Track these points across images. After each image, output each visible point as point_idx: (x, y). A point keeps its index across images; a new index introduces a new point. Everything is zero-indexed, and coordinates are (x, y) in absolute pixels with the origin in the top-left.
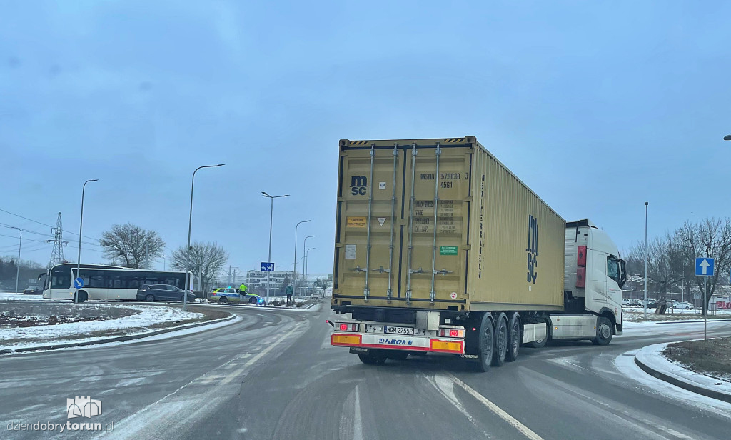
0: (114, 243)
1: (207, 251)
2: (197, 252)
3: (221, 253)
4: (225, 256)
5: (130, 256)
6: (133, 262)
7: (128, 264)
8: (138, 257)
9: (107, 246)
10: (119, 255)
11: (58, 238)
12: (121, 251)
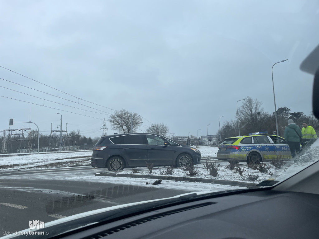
0: (116, 121)
1: (160, 127)
2: (156, 128)
3: (166, 128)
4: (168, 129)
5: (125, 127)
6: (127, 131)
7: (124, 132)
8: (129, 128)
9: (113, 123)
10: (119, 127)
11: (104, 128)
12: (120, 125)
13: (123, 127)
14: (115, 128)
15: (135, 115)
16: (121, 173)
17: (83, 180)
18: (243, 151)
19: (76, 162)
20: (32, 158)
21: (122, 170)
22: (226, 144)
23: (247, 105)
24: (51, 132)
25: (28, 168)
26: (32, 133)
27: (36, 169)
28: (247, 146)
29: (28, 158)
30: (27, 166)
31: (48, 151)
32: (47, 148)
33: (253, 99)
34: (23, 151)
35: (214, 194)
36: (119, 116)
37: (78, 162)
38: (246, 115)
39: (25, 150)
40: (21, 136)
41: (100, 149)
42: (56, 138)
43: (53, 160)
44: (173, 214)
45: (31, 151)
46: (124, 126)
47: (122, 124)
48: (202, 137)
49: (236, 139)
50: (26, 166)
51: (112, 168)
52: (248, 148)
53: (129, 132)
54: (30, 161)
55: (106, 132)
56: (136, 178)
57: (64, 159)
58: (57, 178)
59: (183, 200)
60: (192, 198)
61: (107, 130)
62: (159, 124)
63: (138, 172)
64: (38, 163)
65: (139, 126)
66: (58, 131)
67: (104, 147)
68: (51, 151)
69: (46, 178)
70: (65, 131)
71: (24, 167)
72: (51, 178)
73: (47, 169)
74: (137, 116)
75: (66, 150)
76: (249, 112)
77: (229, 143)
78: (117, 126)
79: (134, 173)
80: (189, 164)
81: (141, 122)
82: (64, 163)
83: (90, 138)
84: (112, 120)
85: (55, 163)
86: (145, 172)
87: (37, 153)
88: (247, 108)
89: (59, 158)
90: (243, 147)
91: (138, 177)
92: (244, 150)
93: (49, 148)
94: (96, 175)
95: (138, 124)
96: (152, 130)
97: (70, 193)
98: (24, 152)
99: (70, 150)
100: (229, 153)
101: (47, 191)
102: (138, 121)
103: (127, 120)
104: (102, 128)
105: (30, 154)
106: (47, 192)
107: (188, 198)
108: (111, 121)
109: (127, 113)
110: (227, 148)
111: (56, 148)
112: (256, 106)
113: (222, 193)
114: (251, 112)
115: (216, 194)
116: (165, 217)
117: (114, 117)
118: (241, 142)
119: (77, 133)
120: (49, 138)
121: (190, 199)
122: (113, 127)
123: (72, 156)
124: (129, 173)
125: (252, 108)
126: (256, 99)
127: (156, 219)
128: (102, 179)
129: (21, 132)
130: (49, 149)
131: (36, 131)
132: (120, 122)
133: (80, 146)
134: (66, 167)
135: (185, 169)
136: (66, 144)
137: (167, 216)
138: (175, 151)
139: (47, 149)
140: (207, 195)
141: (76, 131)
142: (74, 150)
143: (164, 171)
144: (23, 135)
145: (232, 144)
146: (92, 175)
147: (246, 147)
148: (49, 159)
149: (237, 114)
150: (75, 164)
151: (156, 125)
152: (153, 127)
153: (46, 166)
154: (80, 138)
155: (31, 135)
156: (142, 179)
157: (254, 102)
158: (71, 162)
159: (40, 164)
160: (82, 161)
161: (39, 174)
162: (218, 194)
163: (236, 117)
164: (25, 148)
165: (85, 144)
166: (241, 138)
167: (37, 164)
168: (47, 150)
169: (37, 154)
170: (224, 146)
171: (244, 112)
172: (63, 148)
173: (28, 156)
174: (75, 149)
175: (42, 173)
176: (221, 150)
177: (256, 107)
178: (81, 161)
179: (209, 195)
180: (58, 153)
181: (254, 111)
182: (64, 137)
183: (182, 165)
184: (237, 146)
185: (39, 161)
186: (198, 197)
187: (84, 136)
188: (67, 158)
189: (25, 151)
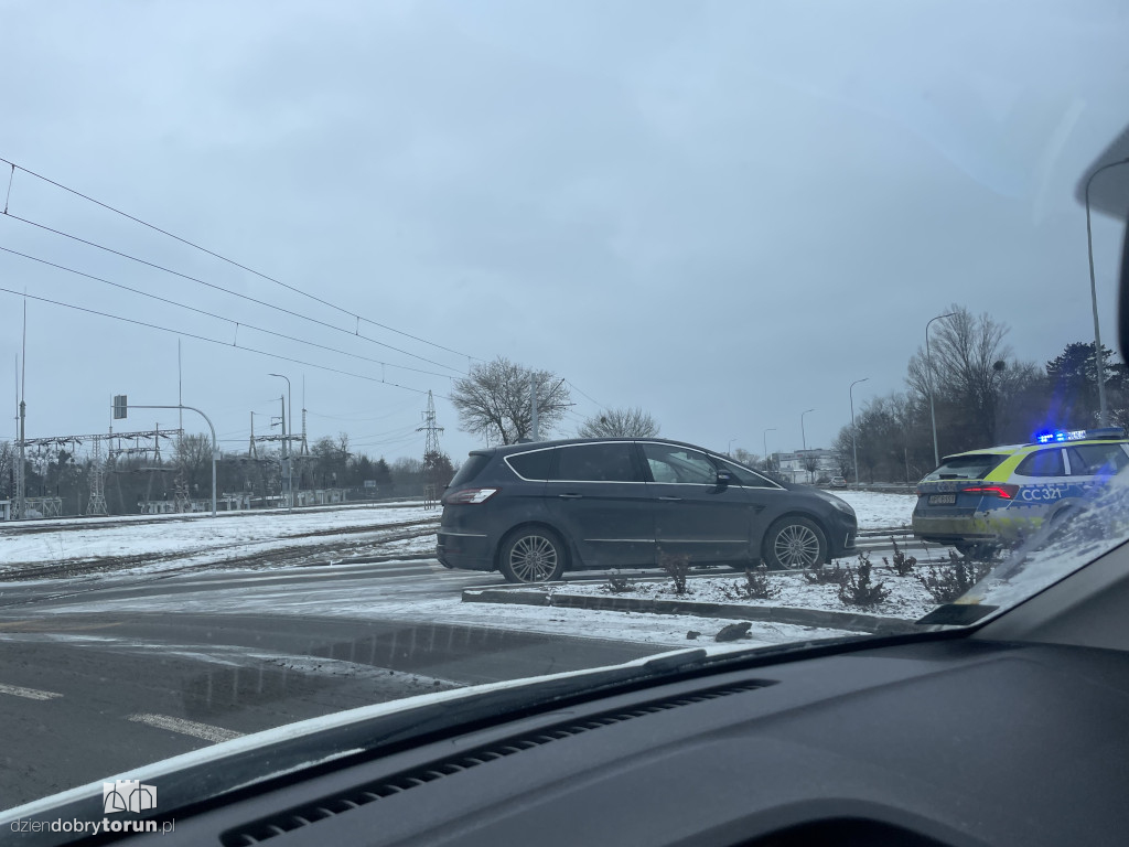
0: (477, 402)
1: (627, 422)
2: (614, 426)
3: (649, 425)
5: (507, 423)
6: (514, 434)
7: (506, 440)
8: (522, 424)
9: (466, 409)
10: (487, 423)
11: (431, 425)
12: (490, 415)
13: (499, 423)
14: (472, 427)
15: (544, 377)
16: (563, 590)
17: (424, 617)
18: (1029, 505)
19: (353, 545)
20: (199, 534)
21: (557, 577)
22: (955, 476)
23: (949, 336)
24: (252, 442)
25: (192, 568)
26: (186, 444)
27: (221, 572)
28: (1046, 486)
29: (184, 533)
30: (186, 562)
31: (242, 508)
32: (240, 497)
33: (975, 313)
34: (159, 508)
35: (769, 654)
36: (485, 383)
37: (362, 545)
38: (947, 373)
39: (167, 503)
40: (151, 455)
41: (473, 497)
42: (268, 461)
43: (269, 538)
44: (607, 723)
45: (187, 508)
46: (503, 419)
47: (496, 409)
48: (776, 456)
49: (999, 459)
50: (183, 560)
51: (518, 571)
52: (1051, 493)
53: (521, 438)
54: (193, 543)
55: (436, 442)
56: (632, 613)
57: (308, 535)
58: (319, 609)
59: (660, 675)
60: (689, 666)
61: (439, 433)
62: (625, 412)
63: (630, 590)
64: (224, 551)
65: (557, 417)
66: (275, 438)
67: (487, 493)
68: (252, 507)
69: (278, 610)
70: (297, 439)
71: (179, 563)
72: (296, 608)
73: (260, 571)
74: (549, 383)
75: (303, 502)
76: (960, 364)
77: (968, 475)
78: (478, 417)
79: (612, 590)
80: (813, 556)
81: (564, 402)
82: (312, 549)
83: (382, 461)
84: (464, 396)
85: (283, 550)
86: (656, 588)
87: (210, 513)
88: (951, 346)
89: (293, 533)
90: (1031, 489)
91: (638, 607)
92: (1034, 500)
93: (245, 496)
94: (467, 598)
95: (555, 412)
96: (598, 433)
97: (396, 673)
98: (163, 510)
99: (316, 503)
100: (971, 512)
101: (301, 662)
102: (555, 400)
103: (513, 396)
104: (425, 425)
105: (186, 519)
106: (304, 666)
107: (677, 668)
108: (461, 402)
109: (514, 370)
110: (961, 492)
111: (270, 498)
112: (985, 338)
113: (797, 649)
114: (967, 362)
115: (775, 653)
116: (595, 731)
117: (468, 389)
118: (1020, 470)
119: (338, 444)
120: (244, 461)
121: (681, 671)
122: (465, 422)
123: (331, 525)
124: (592, 590)
125: (968, 345)
126: (986, 315)
127: (565, 736)
128: (494, 613)
129: (150, 443)
130: (247, 501)
131: (200, 440)
132: (491, 402)
133: (349, 490)
134: (328, 564)
135: (814, 576)
136: (304, 486)
137: (605, 729)
138: (759, 508)
139: (238, 499)
140: (743, 657)
141: (333, 439)
142: (330, 502)
143: (739, 586)
144: (157, 451)
145: (982, 476)
146: (448, 597)
147: (1041, 489)
148: (256, 537)
149: (913, 370)
150: (356, 554)
151: (615, 412)
152: (603, 420)
153: (257, 560)
154: (349, 462)
155: (185, 453)
156: (661, 619)
157: (976, 327)
158: (339, 546)
159: (232, 553)
160: (377, 543)
161: (241, 590)
162: (780, 652)
163: (908, 381)
164: (166, 499)
165: (370, 484)
166: (1017, 452)
167: (220, 552)
168: (239, 504)
169: (207, 516)
170: (945, 486)
171: (938, 364)
172: (296, 496)
173: (180, 524)
174: (334, 498)
175: (254, 589)
176: (931, 502)
177: (985, 344)
178: (374, 544)
179: (751, 656)
180: (276, 513)
181: (974, 357)
182: (298, 460)
183: (784, 561)
184: (1004, 485)
185: (224, 542)
186: (711, 663)
187: (363, 453)
188: (318, 533)
189: (167, 507)
